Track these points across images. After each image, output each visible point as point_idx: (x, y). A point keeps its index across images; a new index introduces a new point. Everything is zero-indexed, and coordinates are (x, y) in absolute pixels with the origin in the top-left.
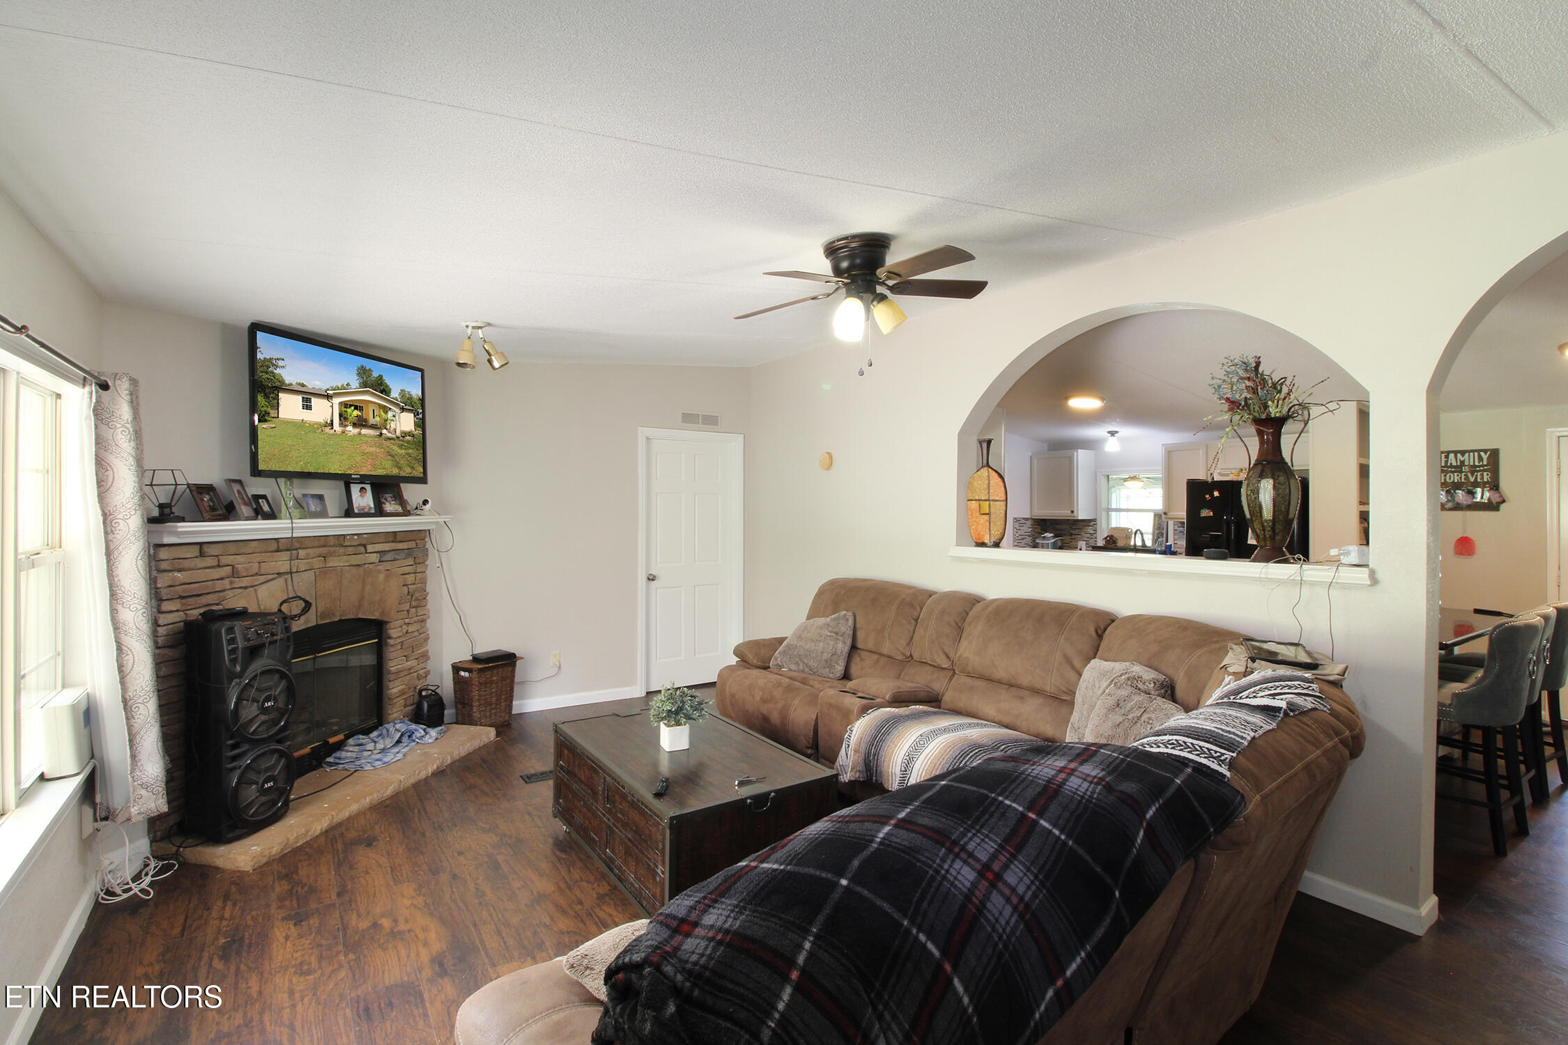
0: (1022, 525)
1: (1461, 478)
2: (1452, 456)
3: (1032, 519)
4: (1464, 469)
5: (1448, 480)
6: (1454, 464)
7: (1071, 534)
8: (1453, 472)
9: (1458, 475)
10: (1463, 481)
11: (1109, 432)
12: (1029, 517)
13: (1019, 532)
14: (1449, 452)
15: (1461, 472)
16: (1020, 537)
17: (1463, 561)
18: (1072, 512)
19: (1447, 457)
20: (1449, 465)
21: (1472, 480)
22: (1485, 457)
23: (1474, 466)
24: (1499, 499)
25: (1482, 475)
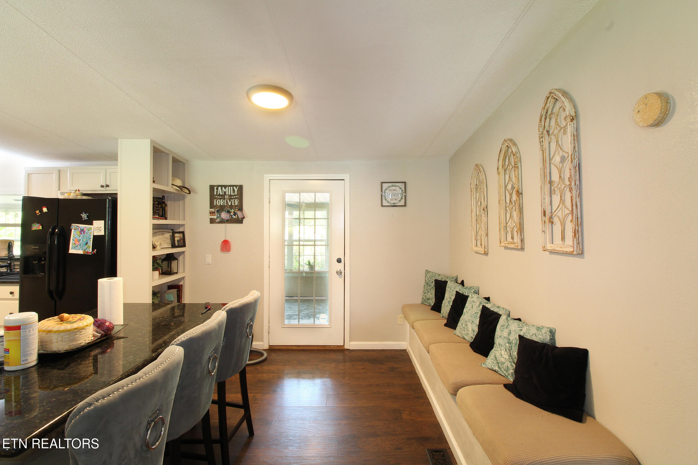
1: (224, 203)
2: (220, 188)
4: (227, 197)
5: (218, 204)
6: (221, 194)
8: (220, 199)
9: (223, 201)
10: (225, 205)
14: (219, 186)
15: (224, 199)
17: (225, 255)
19: (217, 189)
20: (218, 194)
21: (230, 204)
22: (236, 190)
23: (231, 195)
24: (242, 216)
25: (234, 201)
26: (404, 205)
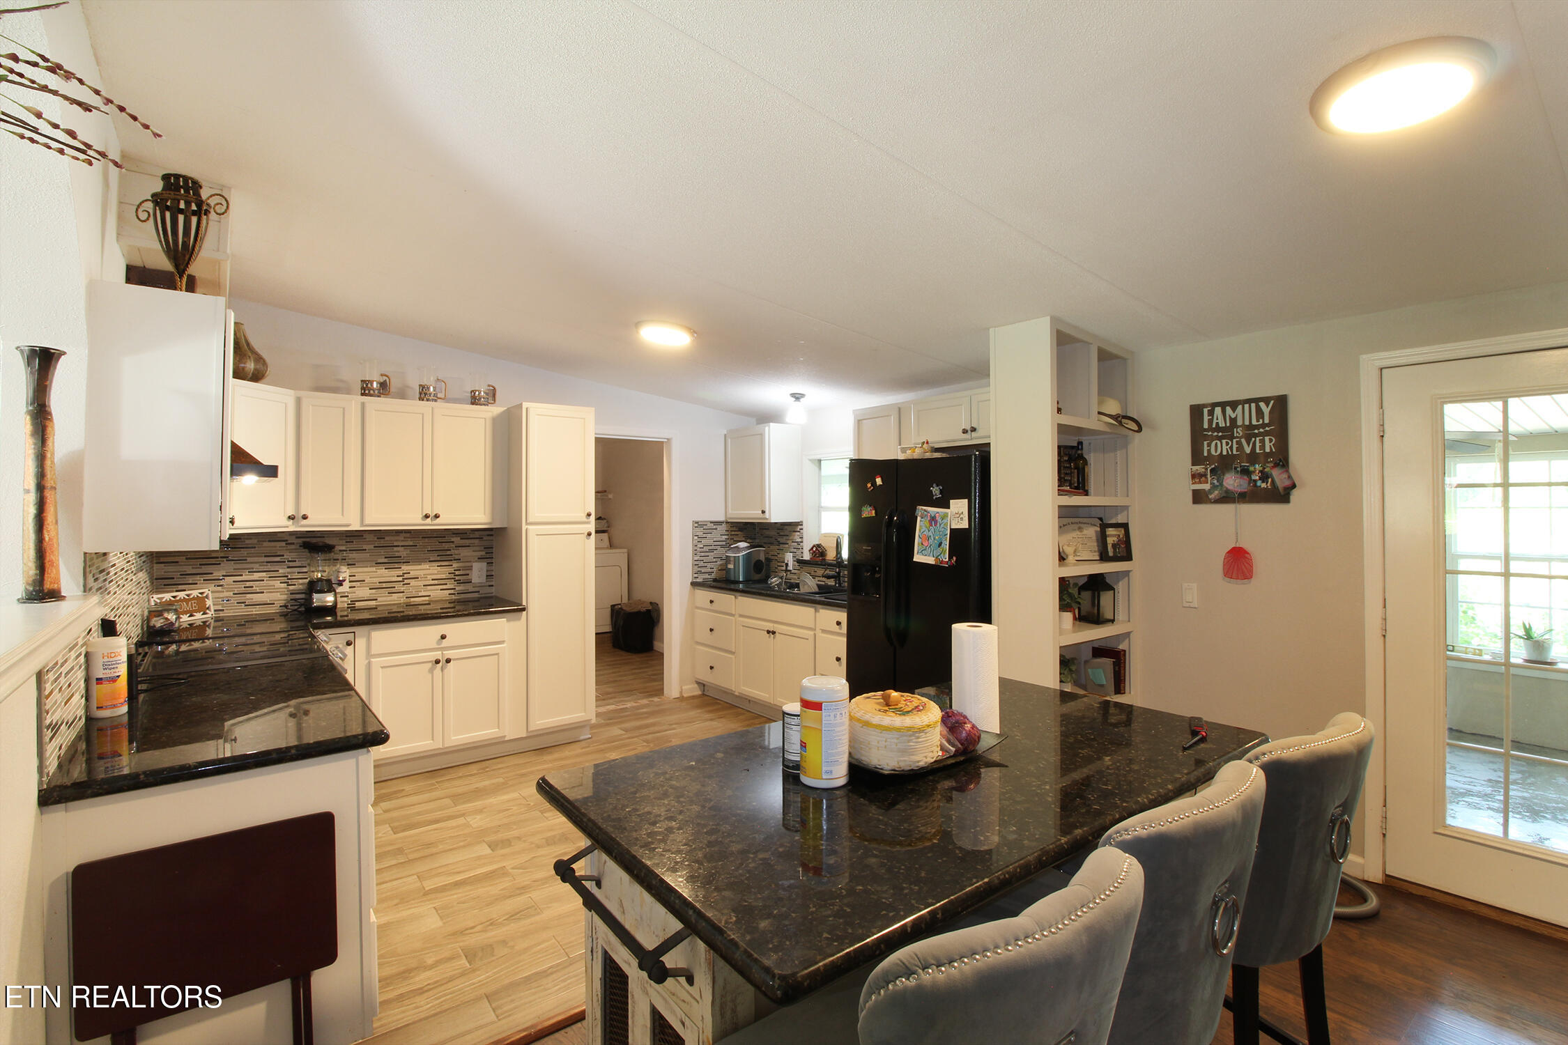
0: (709, 531)
1: (1231, 448)
2: (1218, 410)
3: (727, 523)
4: (1239, 432)
5: (1213, 452)
6: (1222, 424)
7: (780, 543)
8: (1220, 439)
9: (1227, 444)
10: (1235, 452)
11: (793, 395)
12: (722, 519)
13: (704, 541)
14: (1214, 405)
15: (1232, 437)
16: (706, 549)
17: (1236, 588)
18: (763, 512)
19: (1211, 413)
20: (1214, 426)
21: (1248, 450)
22: (1266, 410)
23: (1251, 427)
24: (1287, 483)
25: (1263, 442)
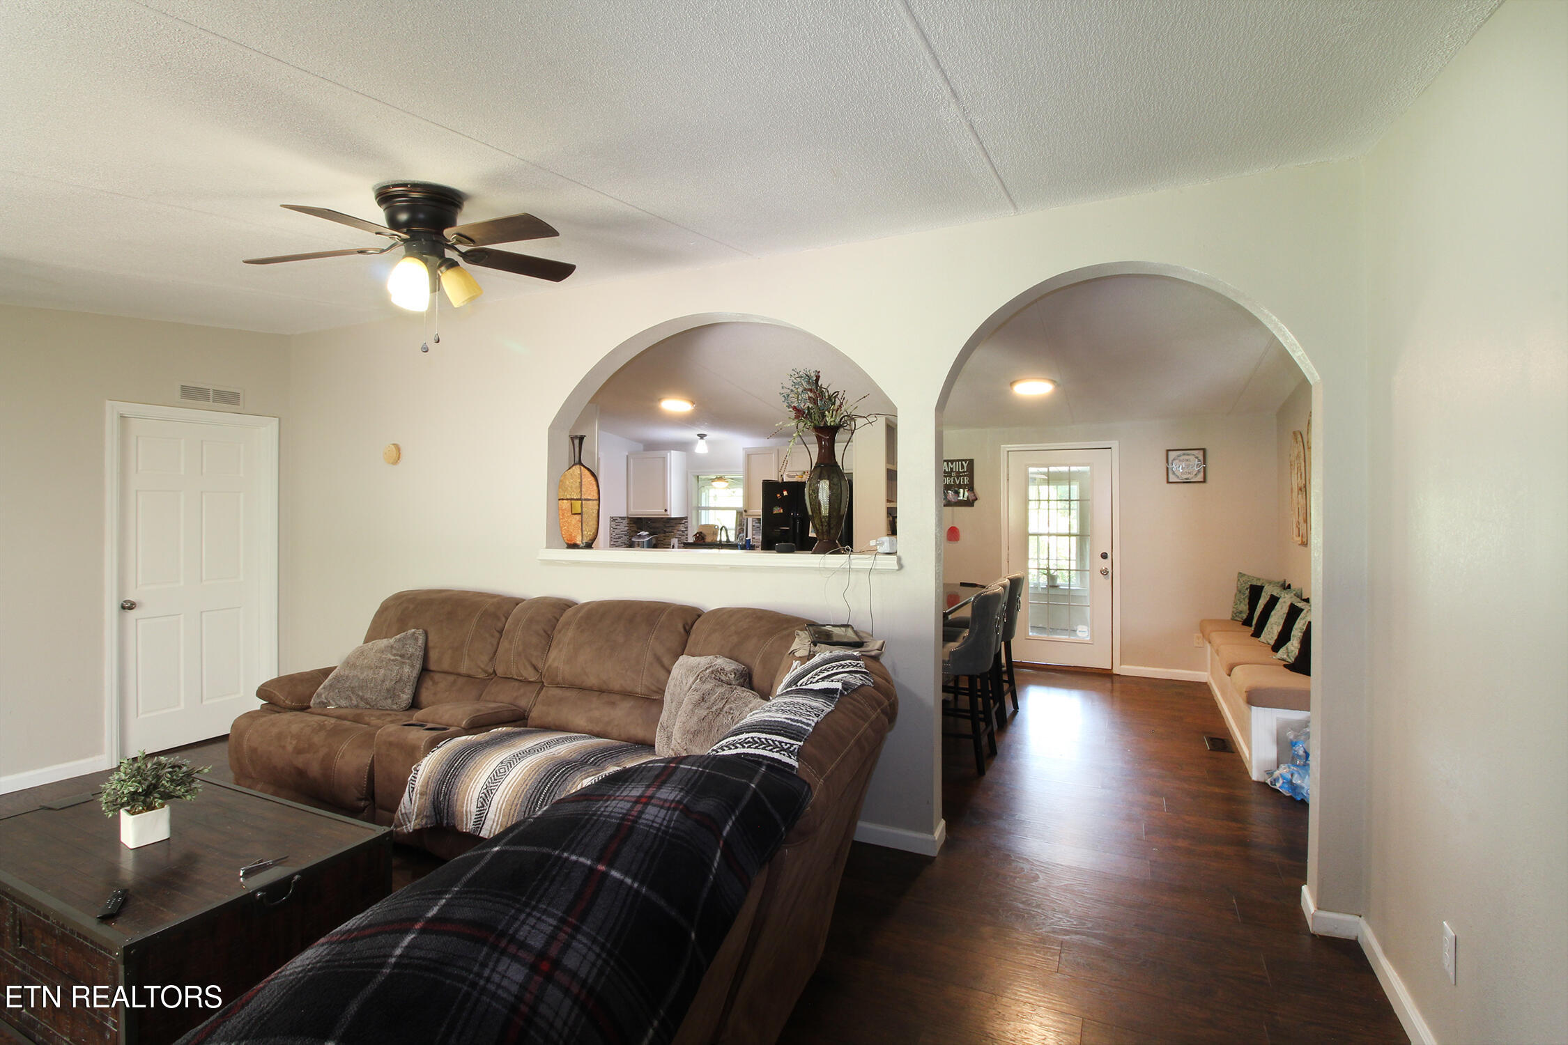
0: (618, 524)
1: (951, 481)
2: (948, 464)
3: (628, 518)
4: (953, 474)
5: (944, 483)
6: (949, 470)
7: (665, 532)
8: (946, 477)
9: (949, 479)
10: (952, 483)
11: (698, 435)
12: (625, 515)
13: (616, 531)
14: (946, 461)
15: (951, 477)
16: (617, 536)
17: (953, 545)
18: (666, 510)
19: (945, 465)
20: (946, 471)
21: (958, 483)
22: (965, 465)
23: (959, 472)
24: (974, 498)
25: (964, 479)
26: (1202, 480)
